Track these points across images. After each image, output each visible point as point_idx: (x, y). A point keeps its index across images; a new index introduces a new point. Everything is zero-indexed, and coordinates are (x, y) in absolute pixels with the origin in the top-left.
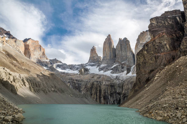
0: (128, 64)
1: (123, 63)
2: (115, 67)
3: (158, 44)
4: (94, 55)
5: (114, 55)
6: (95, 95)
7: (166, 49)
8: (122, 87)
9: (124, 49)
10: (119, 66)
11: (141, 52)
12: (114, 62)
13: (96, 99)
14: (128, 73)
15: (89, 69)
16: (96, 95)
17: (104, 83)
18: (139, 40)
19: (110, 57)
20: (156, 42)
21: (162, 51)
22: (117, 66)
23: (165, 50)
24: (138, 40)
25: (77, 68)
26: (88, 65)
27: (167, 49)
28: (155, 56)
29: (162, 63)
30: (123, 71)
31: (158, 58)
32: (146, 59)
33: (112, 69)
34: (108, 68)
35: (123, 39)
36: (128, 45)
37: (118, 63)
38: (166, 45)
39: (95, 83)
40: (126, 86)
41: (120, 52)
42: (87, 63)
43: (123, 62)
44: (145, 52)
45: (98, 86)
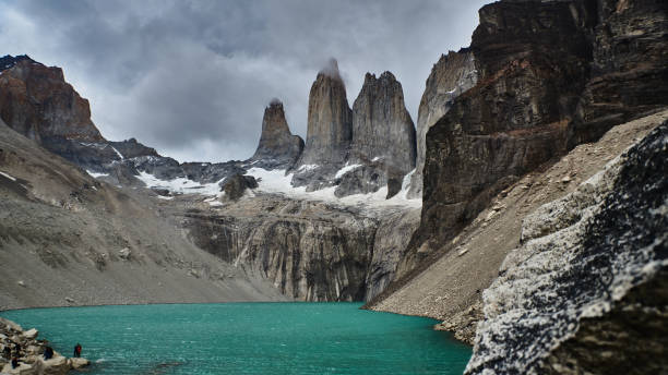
0: (391, 163)
1: (377, 162)
2: (347, 175)
3: (501, 100)
4: (278, 131)
5: (348, 132)
6: (280, 270)
7: (528, 119)
8: (372, 244)
9: (381, 111)
10: (364, 169)
11: (443, 126)
12: (347, 158)
13: (283, 283)
14: (391, 194)
15: (259, 180)
16: (284, 271)
17: (310, 229)
18: (433, 81)
19: (334, 137)
20: (495, 92)
21: (515, 122)
22: (356, 170)
23: (524, 119)
24: (431, 82)
25: (216, 175)
26: (256, 165)
27: (531, 118)
28: (490, 140)
29: (513, 166)
30: (375, 190)
31: (498, 148)
32: (459, 148)
33: (337, 182)
34: (324, 177)
35: (377, 77)
36: (396, 100)
37: (359, 161)
38: (527, 102)
39: (280, 229)
40: (383, 240)
41: (368, 122)
42: (250, 160)
43: (376, 159)
44: (458, 126)
45: (289, 238)
